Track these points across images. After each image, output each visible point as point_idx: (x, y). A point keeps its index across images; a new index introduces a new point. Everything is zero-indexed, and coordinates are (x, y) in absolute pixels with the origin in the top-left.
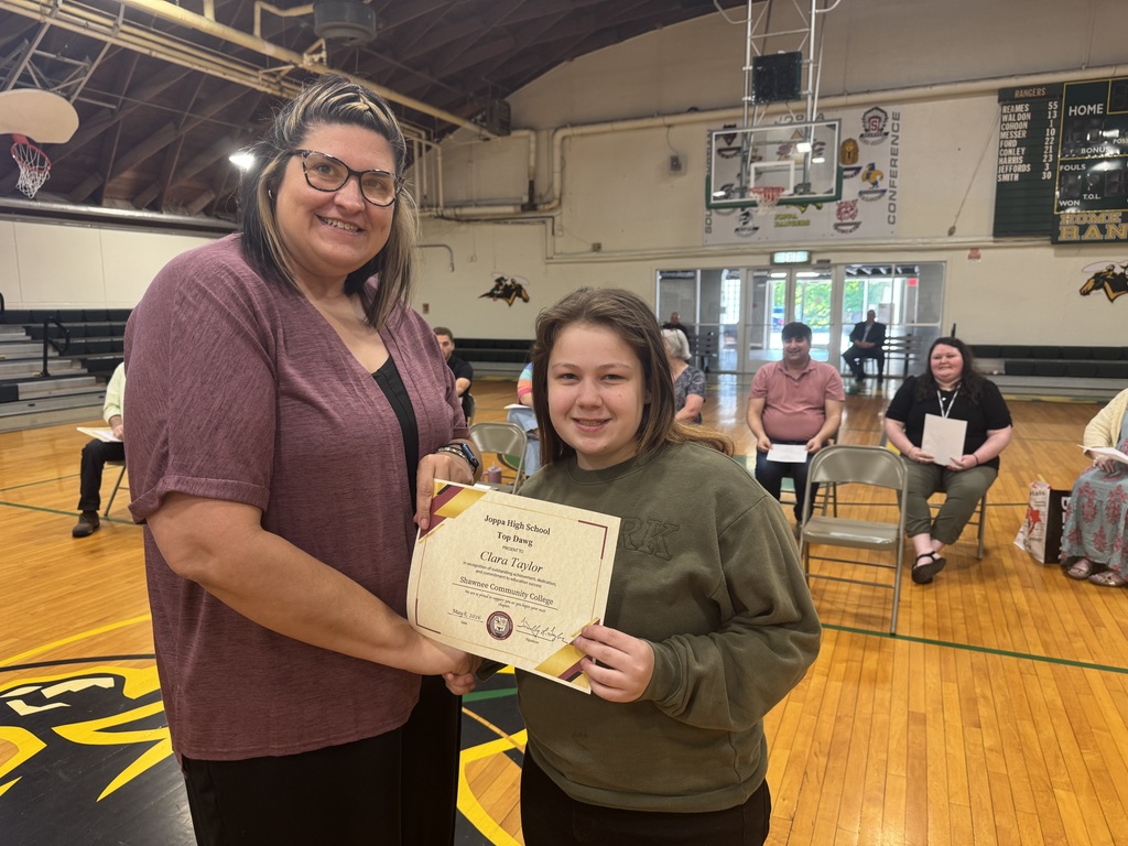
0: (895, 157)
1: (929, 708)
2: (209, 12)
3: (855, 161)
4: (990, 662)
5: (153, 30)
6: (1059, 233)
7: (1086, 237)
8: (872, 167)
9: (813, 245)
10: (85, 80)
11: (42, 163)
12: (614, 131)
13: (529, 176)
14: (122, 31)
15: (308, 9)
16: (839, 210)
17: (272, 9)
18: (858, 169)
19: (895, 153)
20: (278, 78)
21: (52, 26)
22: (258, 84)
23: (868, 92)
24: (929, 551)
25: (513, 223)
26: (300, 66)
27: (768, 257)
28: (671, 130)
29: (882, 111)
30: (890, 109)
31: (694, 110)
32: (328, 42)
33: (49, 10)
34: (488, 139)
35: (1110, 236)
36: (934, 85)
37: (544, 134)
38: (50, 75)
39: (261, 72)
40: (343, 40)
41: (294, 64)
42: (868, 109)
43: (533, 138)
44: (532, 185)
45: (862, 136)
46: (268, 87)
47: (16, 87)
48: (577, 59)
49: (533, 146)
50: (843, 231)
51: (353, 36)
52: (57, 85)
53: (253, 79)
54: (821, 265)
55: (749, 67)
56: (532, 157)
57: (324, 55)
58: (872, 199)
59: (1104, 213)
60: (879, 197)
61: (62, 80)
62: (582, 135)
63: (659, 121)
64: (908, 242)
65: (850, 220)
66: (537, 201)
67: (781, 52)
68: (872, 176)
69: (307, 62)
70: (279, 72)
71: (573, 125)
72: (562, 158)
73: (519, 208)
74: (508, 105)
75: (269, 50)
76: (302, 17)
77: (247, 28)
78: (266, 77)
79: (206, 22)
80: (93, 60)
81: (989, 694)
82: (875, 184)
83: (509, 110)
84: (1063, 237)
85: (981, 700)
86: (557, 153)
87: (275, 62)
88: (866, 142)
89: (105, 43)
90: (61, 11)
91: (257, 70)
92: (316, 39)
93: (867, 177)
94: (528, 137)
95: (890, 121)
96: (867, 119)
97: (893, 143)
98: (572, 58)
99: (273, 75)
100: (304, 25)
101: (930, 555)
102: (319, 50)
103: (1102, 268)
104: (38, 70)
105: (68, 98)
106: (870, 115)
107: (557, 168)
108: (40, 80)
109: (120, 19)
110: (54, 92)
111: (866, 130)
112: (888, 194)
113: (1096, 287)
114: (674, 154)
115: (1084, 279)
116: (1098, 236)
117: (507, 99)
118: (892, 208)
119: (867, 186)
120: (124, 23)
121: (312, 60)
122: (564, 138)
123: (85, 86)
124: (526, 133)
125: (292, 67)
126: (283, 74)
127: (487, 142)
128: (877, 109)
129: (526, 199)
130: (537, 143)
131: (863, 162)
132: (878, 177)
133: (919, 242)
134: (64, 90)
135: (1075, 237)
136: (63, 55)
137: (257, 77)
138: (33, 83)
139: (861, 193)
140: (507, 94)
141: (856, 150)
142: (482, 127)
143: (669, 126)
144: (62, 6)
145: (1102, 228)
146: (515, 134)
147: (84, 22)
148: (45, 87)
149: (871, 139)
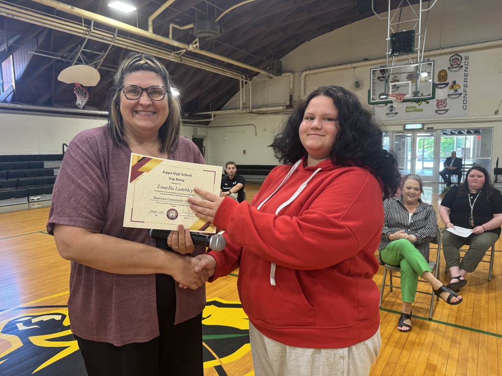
0: (466, 78)
1: (440, 362)
2: (151, 29)
3: (445, 80)
4: (481, 339)
5: (129, 38)
8: (454, 82)
9: (424, 121)
10: (102, 60)
11: (85, 95)
12: (328, 71)
13: (290, 93)
14: (117, 39)
15: (191, 26)
16: (438, 104)
17: (177, 27)
18: (447, 84)
19: (466, 75)
20: (180, 55)
21: (89, 39)
22: (171, 58)
23: (452, 47)
24: (458, 275)
25: (282, 114)
26: (188, 50)
27: (403, 126)
28: (356, 69)
29: (459, 56)
30: (463, 55)
31: (366, 60)
32: (199, 38)
33: (88, 33)
34: (271, 78)
36: (486, 42)
37: (297, 74)
38: (89, 59)
39: (173, 53)
40: (205, 37)
41: (186, 49)
42: (452, 55)
43: (292, 76)
44: (291, 96)
45: (449, 68)
46: (176, 59)
47: (76, 64)
48: (312, 40)
49: (292, 80)
50: (440, 114)
51: (210, 36)
52: (92, 62)
53: (170, 57)
54: (428, 130)
55: (389, 39)
56: (291, 84)
57: (198, 44)
58: (455, 98)
60: (458, 97)
61: (94, 60)
62: (314, 74)
63: (350, 66)
64: (473, 118)
65: (443, 108)
66: (293, 104)
67: (404, 31)
68: (454, 87)
69: (191, 48)
70: (181, 52)
71: (310, 69)
72: (305, 84)
73: (285, 107)
74: (281, 62)
75: (176, 44)
76: (190, 29)
77: (166, 35)
78: (175, 55)
79: (149, 34)
80: (105, 52)
81: (476, 357)
82: (456, 90)
83: (281, 64)
85: (470, 360)
86: (302, 82)
87: (179, 49)
88: (451, 71)
89: (109, 45)
90: (93, 32)
91: (171, 52)
92: (195, 38)
93: (452, 87)
94: (290, 76)
95: (464, 60)
96: (452, 60)
97: (465, 71)
98: (310, 40)
99: (177, 54)
100: (190, 32)
101: (458, 278)
102: (196, 43)
104: (84, 57)
105: (96, 68)
106: (453, 58)
107: (302, 89)
108: (85, 61)
109: (116, 34)
110: (91, 66)
111: (451, 65)
112: (463, 95)
114: (357, 80)
117: (281, 60)
118: (465, 102)
119: (452, 92)
120: (117, 36)
121: (193, 47)
122: (306, 75)
123: (103, 62)
124: (288, 74)
125: (185, 50)
126: (182, 54)
127: (271, 79)
128: (457, 55)
129: (288, 103)
130: (294, 78)
131: (450, 80)
132: (457, 88)
133: (479, 118)
134: (95, 64)
136: (94, 50)
137: (171, 55)
138: (82, 62)
139: (449, 95)
140: (281, 57)
141: (446, 75)
142: (269, 72)
143: (354, 68)
144: (93, 31)
146: (284, 75)
147: (101, 36)
148: (87, 63)
149: (454, 69)
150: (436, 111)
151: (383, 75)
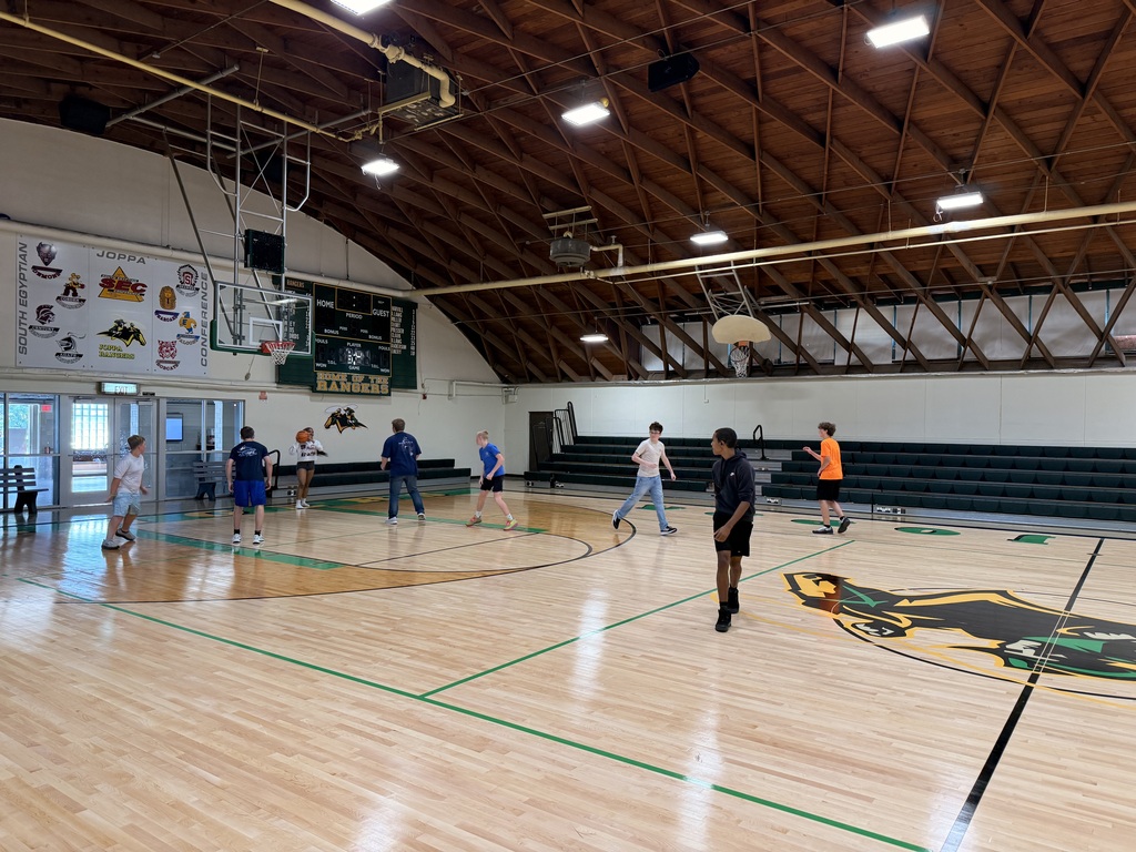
3: (173, 307)
6: (317, 385)
7: (331, 389)
8: (187, 315)
9: (140, 378)
16: (161, 348)
18: (176, 315)
23: (182, 250)
27: (96, 385)
29: (193, 269)
35: (342, 390)
42: (182, 265)
45: (178, 286)
50: (165, 368)
54: (145, 398)
59: (339, 374)
60: (194, 342)
65: (170, 359)
68: (187, 323)
82: (190, 330)
84: (319, 389)
88: (181, 293)
93: (184, 323)
96: (182, 272)
97: (203, 298)
103: (334, 410)
106: (184, 270)
111: (181, 283)
112: (200, 340)
113: (333, 424)
115: (326, 418)
116: (337, 390)
118: (204, 353)
128: (190, 266)
131: (179, 309)
132: (192, 325)
135: (325, 389)
139: (178, 336)
141: (174, 297)
145: (338, 383)
149: (186, 291)
150: (159, 363)
151: (46, 264)
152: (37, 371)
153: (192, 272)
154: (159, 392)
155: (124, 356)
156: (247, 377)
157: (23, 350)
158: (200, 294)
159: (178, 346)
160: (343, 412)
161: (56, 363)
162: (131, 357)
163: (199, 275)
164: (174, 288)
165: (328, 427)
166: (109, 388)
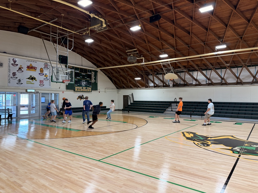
3: (43, 72)
6: (75, 90)
7: (78, 91)
8: (46, 74)
9: (35, 88)
16: (40, 82)
23: (45, 60)
27: (25, 90)
35: (81, 91)
50: (41, 86)
59: (80, 87)
60: (47, 80)
65: (42, 84)
82: (47, 77)
84: (76, 90)
93: (45, 76)
95: (49, 66)
103: (79, 95)
106: (45, 64)
111: (45, 67)
112: (49, 80)
115: (77, 97)
131: (44, 73)
132: (47, 76)
135: (77, 91)
141: (43, 70)
145: (80, 89)
149: (46, 69)
150: (40, 85)
151: (15, 63)
152: (12, 87)
153: (47, 64)
154: (40, 91)
155: (32, 84)
156: (59, 88)
157: (9, 82)
158: (49, 69)
159: (44, 81)
160: (81, 96)
161: (17, 85)
162: (34, 84)
163: (49, 65)
164: (43, 68)
165: (78, 99)
166: (29, 91)
